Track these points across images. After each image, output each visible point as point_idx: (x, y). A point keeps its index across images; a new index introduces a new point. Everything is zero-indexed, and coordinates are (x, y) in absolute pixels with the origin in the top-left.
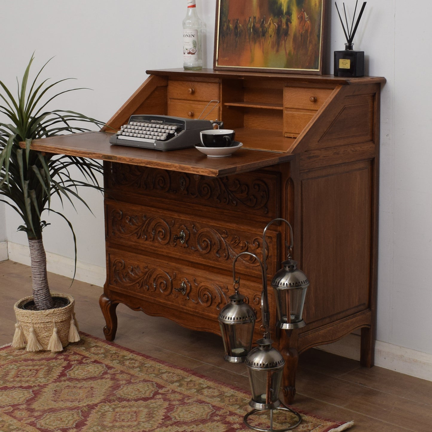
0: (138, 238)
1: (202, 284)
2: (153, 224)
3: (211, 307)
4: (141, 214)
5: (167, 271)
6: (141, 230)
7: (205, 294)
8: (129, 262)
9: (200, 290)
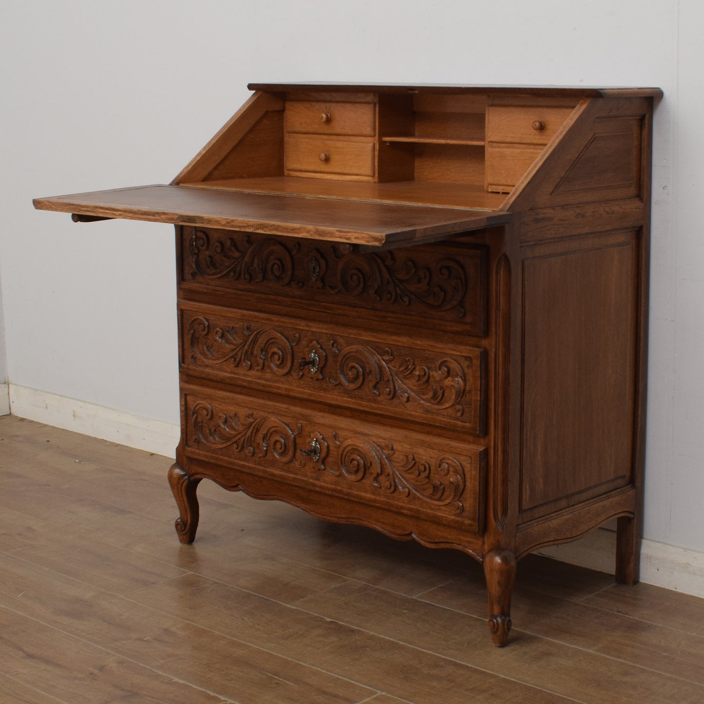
0: (237, 366)
1: (349, 442)
2: (262, 341)
3: (364, 481)
4: (241, 324)
5: (287, 422)
6: (242, 352)
7: (353, 460)
8: (220, 407)
9: (345, 453)
